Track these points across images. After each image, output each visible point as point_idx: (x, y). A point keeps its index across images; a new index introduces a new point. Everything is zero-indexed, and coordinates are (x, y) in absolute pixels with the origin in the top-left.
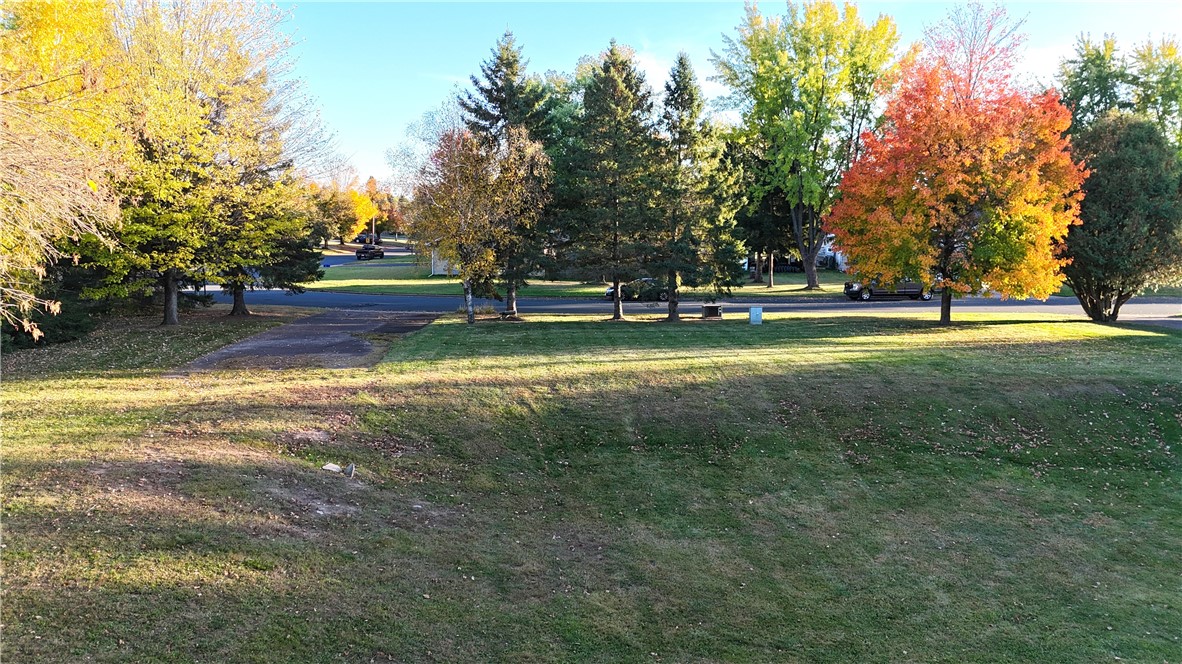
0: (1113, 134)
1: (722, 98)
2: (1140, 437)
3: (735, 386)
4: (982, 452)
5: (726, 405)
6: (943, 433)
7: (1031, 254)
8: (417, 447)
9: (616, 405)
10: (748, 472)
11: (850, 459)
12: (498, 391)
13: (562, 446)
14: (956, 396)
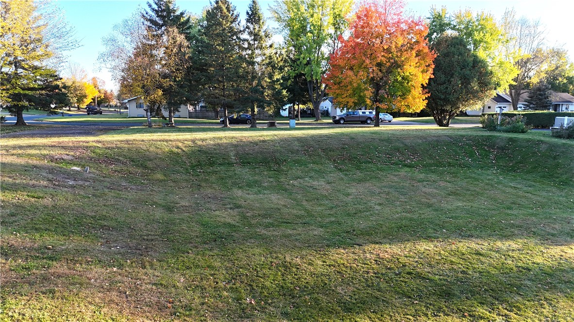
0: (446, 42)
1: (274, 28)
2: (459, 156)
3: (284, 141)
4: (394, 163)
5: (279, 148)
6: (377, 156)
7: (413, 91)
8: (123, 163)
9: (226, 148)
10: (290, 172)
11: (336, 167)
12: (165, 143)
13: (199, 164)
14: (382, 142)
